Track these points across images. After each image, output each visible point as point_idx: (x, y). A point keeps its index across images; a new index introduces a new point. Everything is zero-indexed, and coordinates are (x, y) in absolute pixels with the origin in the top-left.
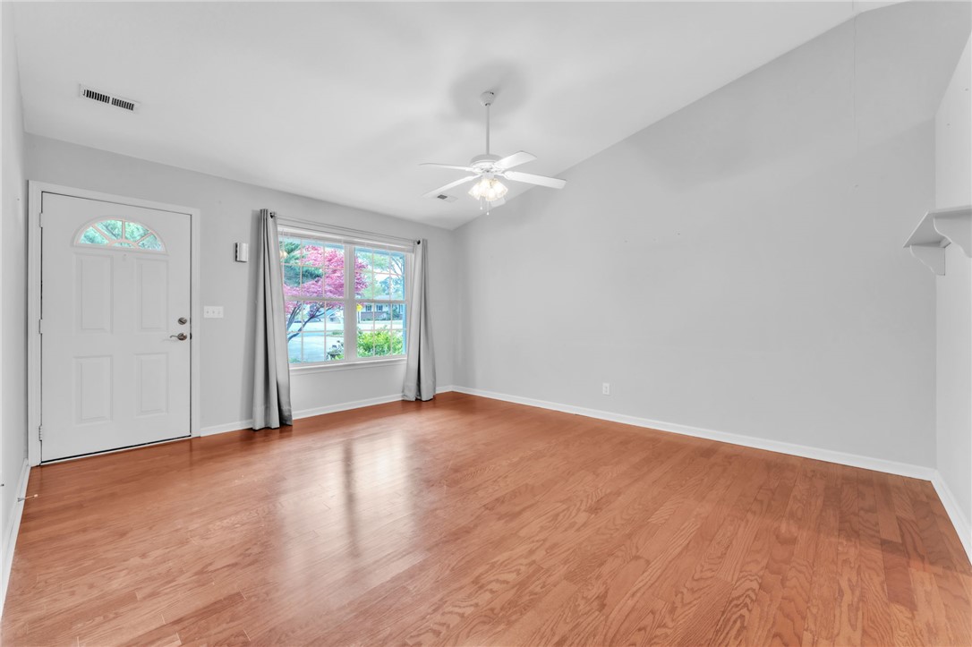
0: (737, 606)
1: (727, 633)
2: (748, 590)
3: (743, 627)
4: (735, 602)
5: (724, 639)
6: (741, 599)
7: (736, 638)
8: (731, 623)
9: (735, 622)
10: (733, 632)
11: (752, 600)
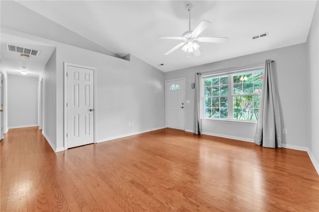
0: (61, 200)
1: (58, 193)
2: (62, 207)
3: (56, 197)
4: (63, 200)
5: (58, 192)
6: (62, 203)
7: (55, 194)
8: (59, 195)
9: (58, 196)
10: (57, 194)
11: (59, 205)
